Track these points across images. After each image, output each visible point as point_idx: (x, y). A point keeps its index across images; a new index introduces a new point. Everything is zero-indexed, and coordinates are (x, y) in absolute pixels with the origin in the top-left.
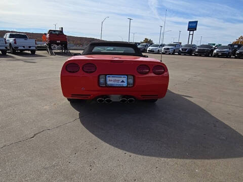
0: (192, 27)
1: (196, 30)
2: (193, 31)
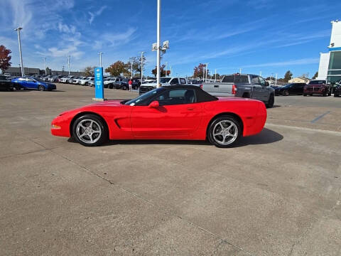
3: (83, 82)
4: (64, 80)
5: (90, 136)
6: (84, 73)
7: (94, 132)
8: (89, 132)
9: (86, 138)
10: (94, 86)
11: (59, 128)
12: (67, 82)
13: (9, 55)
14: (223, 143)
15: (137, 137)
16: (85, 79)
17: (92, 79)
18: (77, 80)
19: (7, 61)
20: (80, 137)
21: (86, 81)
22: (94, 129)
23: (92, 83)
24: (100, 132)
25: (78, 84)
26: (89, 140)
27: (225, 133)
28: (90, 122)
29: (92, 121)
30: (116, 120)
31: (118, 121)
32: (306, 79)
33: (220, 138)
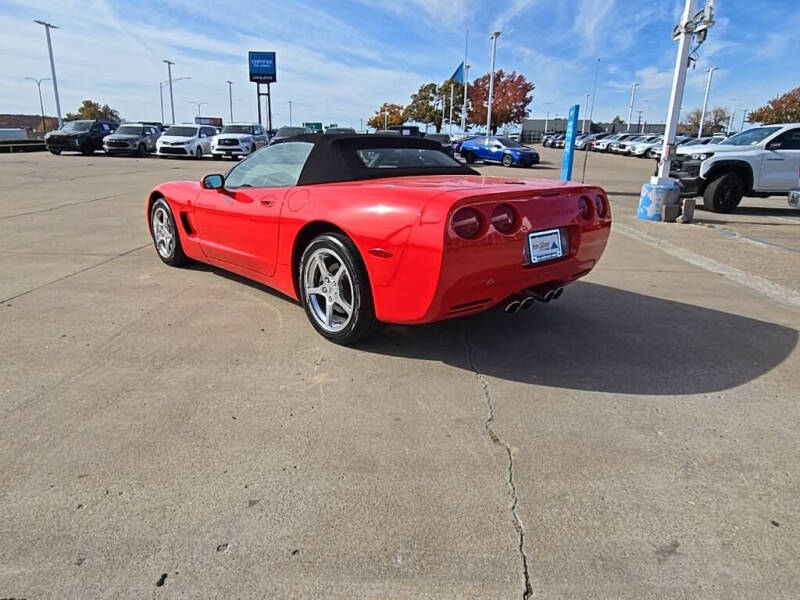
0: (263, 70)
1: (274, 80)
2: (268, 82)
3: (640, 148)
4: (603, 144)
12: (608, 150)
13: (528, 95)
19: (523, 107)
24: (172, 236)
25: (624, 153)
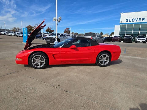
3: (13, 34)
4: (3, 33)
5: (39, 64)
6: (12, 30)
7: (42, 61)
8: (39, 61)
9: (37, 65)
10: (22, 37)
11: (21, 60)
12: (4, 34)
14: (103, 64)
15: (63, 63)
16: (14, 33)
17: (18, 33)
18: (10, 34)
20: (34, 64)
21: (15, 34)
22: (41, 60)
23: (18, 35)
24: (44, 61)
25: (11, 35)
26: (39, 66)
27: (104, 60)
28: (39, 56)
29: (41, 56)
30: (53, 55)
31: (54, 56)
32: (108, 35)
33: (102, 62)
